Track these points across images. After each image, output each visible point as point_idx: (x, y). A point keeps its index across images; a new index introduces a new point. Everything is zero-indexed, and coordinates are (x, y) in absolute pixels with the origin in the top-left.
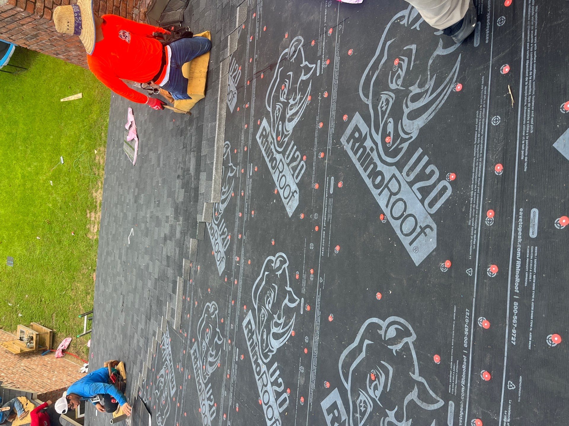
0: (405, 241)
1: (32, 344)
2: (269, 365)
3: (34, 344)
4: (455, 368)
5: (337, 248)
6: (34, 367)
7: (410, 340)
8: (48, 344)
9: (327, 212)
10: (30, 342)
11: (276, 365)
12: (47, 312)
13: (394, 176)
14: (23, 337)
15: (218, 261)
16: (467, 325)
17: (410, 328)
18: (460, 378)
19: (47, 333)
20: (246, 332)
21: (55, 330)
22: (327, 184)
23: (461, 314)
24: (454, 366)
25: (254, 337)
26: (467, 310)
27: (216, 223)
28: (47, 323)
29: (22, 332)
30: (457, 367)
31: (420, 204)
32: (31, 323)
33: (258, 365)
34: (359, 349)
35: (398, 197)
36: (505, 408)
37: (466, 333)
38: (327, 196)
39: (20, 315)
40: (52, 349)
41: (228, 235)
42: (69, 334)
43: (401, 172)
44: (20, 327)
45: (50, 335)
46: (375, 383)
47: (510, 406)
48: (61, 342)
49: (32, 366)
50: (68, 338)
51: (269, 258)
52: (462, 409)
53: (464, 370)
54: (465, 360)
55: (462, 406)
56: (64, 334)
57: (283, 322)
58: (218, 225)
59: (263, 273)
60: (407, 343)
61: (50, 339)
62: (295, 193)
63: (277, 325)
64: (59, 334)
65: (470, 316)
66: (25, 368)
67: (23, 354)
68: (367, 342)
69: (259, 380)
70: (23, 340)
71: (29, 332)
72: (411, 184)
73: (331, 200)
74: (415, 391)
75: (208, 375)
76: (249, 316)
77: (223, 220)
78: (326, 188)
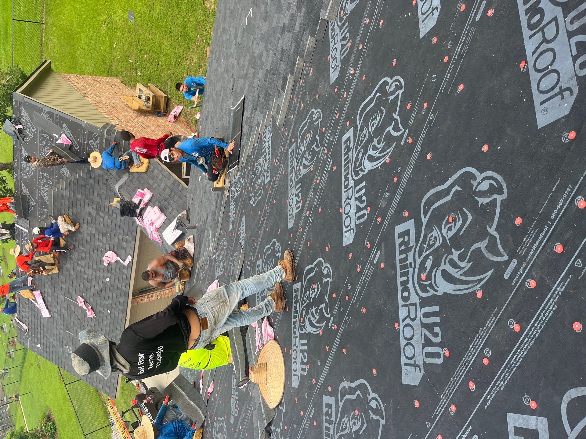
0: (538, 98)
1: (148, 104)
2: (357, 183)
3: (151, 104)
4: (532, 233)
5: (461, 87)
6: (150, 125)
7: (499, 198)
8: (162, 107)
9: (464, 42)
10: (147, 101)
11: (364, 184)
12: (163, 76)
13: (555, 19)
14: (141, 96)
15: (333, 68)
16: (563, 200)
17: (505, 187)
18: (533, 243)
19: (162, 97)
20: (343, 147)
21: (169, 96)
22: (476, 8)
23: (562, 188)
24: (532, 232)
25: (350, 153)
26: (570, 186)
27: (340, 24)
28: (162, 88)
29: (140, 90)
30: (535, 233)
31: (570, 61)
32: (149, 84)
33: (347, 179)
34: (447, 192)
35: (550, 46)
36: (564, 279)
37: (559, 207)
38: (470, 23)
39: (139, 74)
40: (166, 113)
41: (348, 42)
42: (181, 103)
43: (565, 16)
44: (139, 86)
45: (165, 100)
46: (451, 225)
47: (568, 280)
48: (173, 108)
49: (148, 124)
50: (180, 106)
51: (385, 79)
52: (522, 268)
53: (540, 238)
54: (545, 230)
55: (524, 266)
56: (176, 101)
57: (381, 148)
58: (341, 27)
59: (375, 93)
60: (495, 200)
61: (164, 103)
62: (436, 10)
63: (375, 148)
64: (172, 101)
65: (570, 193)
66: (142, 124)
67: (141, 112)
68: (457, 188)
69: (345, 192)
70: (140, 98)
71: (146, 92)
72: (571, 34)
73: (474, 29)
74: (485, 242)
75: (301, 175)
76: (350, 133)
77: (347, 23)
78: (472, 13)
